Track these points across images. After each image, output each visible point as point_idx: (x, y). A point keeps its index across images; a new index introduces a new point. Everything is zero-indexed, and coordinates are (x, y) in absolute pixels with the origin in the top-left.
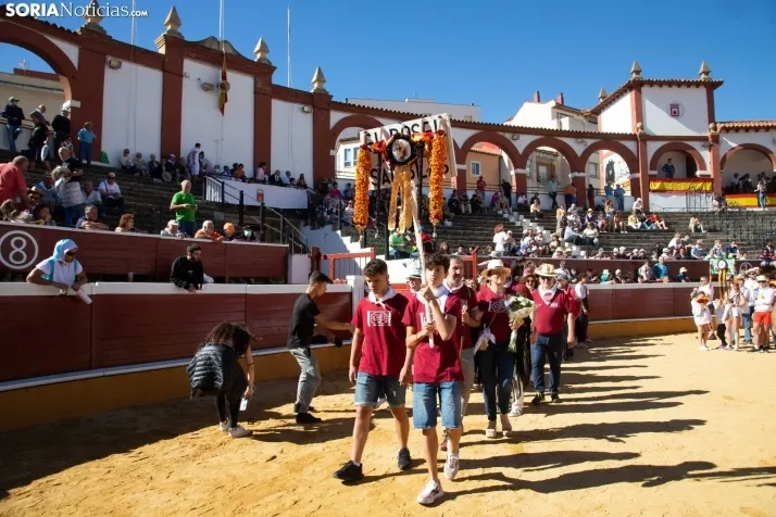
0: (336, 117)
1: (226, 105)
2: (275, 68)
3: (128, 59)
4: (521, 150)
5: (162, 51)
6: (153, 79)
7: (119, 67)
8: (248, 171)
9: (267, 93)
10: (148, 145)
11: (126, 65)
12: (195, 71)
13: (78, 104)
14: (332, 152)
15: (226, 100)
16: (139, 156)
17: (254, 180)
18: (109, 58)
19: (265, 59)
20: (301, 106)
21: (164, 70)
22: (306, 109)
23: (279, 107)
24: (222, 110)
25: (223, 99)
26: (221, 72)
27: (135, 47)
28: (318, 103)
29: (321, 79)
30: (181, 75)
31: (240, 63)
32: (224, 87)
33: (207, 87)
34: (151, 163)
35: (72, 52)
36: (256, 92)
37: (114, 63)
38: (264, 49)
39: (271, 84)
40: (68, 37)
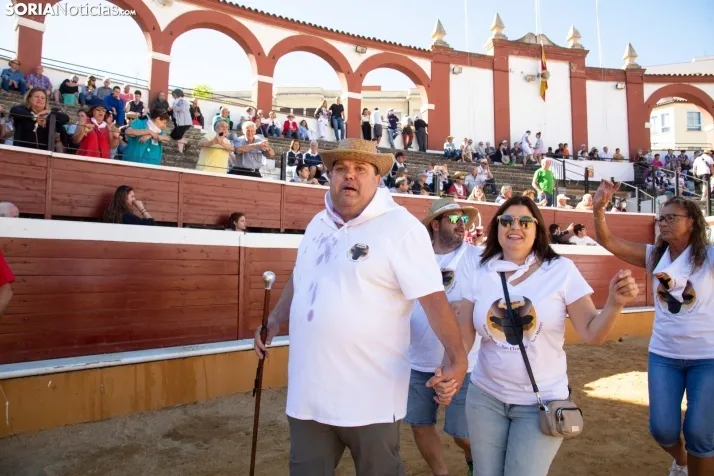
0: (649, 90)
1: (547, 91)
2: (587, 52)
3: (465, 64)
5: (491, 52)
6: (486, 75)
7: (460, 72)
8: (570, 149)
9: (582, 75)
11: (465, 69)
12: (520, 66)
13: (432, 107)
14: (647, 125)
15: (546, 86)
16: (481, 144)
17: (575, 157)
18: (452, 66)
19: (578, 44)
20: (615, 83)
21: (494, 70)
22: (620, 86)
23: (592, 87)
24: (544, 97)
26: (540, 62)
27: (471, 54)
28: (632, 78)
29: (632, 54)
30: (507, 71)
31: (556, 52)
32: (544, 76)
33: (529, 79)
35: (425, 65)
36: (572, 77)
37: (456, 70)
38: (576, 35)
39: (583, 67)
40: (422, 53)
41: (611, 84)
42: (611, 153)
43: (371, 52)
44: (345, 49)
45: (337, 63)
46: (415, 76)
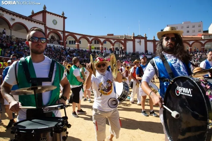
0: (157, 43)
2: (147, 37)
4: (191, 44)
5: (132, 39)
6: (132, 42)
10: (132, 51)
11: (129, 41)
12: (137, 40)
13: (124, 47)
23: (148, 43)
25: (140, 44)
26: (140, 40)
28: (154, 41)
29: (154, 38)
30: (135, 41)
31: (142, 38)
32: (140, 42)
33: (138, 42)
34: (132, 53)
35: (123, 41)
36: (145, 41)
37: (127, 42)
38: (146, 35)
39: (147, 40)
40: (123, 40)
41: (151, 42)
42: (151, 53)
43: (115, 40)
44: (112, 40)
45: (111, 43)
46: (122, 43)
